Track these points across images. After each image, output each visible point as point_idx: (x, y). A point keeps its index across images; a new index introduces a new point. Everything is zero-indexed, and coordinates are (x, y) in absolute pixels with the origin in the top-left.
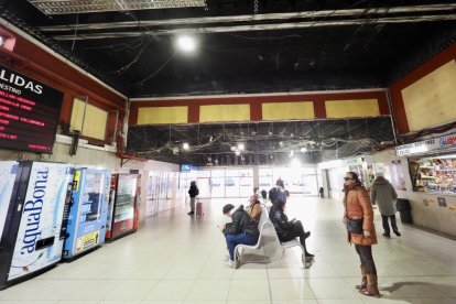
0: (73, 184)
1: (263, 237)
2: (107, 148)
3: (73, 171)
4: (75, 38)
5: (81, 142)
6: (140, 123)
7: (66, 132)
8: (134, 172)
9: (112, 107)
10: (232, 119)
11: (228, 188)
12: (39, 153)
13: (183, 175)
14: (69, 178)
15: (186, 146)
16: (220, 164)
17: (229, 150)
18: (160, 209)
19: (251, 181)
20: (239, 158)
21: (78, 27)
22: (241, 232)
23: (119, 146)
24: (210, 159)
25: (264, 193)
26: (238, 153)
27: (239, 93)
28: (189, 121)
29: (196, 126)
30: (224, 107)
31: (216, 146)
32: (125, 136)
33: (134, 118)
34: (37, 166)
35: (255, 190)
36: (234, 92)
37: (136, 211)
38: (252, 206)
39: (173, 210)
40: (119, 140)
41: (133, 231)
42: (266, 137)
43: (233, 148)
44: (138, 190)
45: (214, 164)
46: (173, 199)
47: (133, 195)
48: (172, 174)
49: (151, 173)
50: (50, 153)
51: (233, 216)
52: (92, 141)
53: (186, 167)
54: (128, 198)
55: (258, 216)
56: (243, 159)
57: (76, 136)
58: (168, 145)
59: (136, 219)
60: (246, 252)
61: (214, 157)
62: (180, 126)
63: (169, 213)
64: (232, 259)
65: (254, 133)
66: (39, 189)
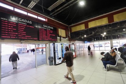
0: (62, 47)
1: (118, 63)
2: (66, 39)
3: (61, 44)
4: (56, 14)
5: (62, 38)
6: (72, 32)
7: (59, 36)
8: (73, 44)
9: (66, 29)
10: (100, 24)
11: (100, 47)
12: (55, 41)
13: (85, 44)
14: (61, 46)
15: (85, 36)
16: (97, 40)
17: (100, 35)
18: (81, 53)
19: (109, 45)
20: (104, 37)
21: (56, 11)
22: (108, 60)
23: (69, 38)
24: (93, 39)
25: (116, 49)
26: (103, 36)
27: (102, 14)
28: (85, 28)
29: (88, 30)
30: (97, 21)
31: (95, 35)
32: (70, 35)
33: (71, 30)
34: (56, 44)
35: (112, 48)
36: (100, 15)
37: (75, 53)
38: (112, 53)
39: (84, 53)
40: (69, 36)
41: (75, 58)
42: (116, 28)
43: (102, 34)
44: (75, 48)
45: (95, 40)
46: (83, 50)
47: (74, 49)
48: (82, 44)
49: (77, 44)
50: (57, 41)
51: (105, 56)
52: (64, 38)
53: (86, 42)
54: (73, 50)
55: (115, 56)
56: (105, 38)
57: (60, 37)
58: (80, 36)
59: (75, 55)
60: (111, 67)
61: (94, 38)
62: (83, 30)
63: (83, 54)
64: (106, 68)
65: (110, 28)
66: (57, 48)
